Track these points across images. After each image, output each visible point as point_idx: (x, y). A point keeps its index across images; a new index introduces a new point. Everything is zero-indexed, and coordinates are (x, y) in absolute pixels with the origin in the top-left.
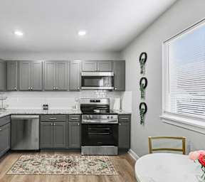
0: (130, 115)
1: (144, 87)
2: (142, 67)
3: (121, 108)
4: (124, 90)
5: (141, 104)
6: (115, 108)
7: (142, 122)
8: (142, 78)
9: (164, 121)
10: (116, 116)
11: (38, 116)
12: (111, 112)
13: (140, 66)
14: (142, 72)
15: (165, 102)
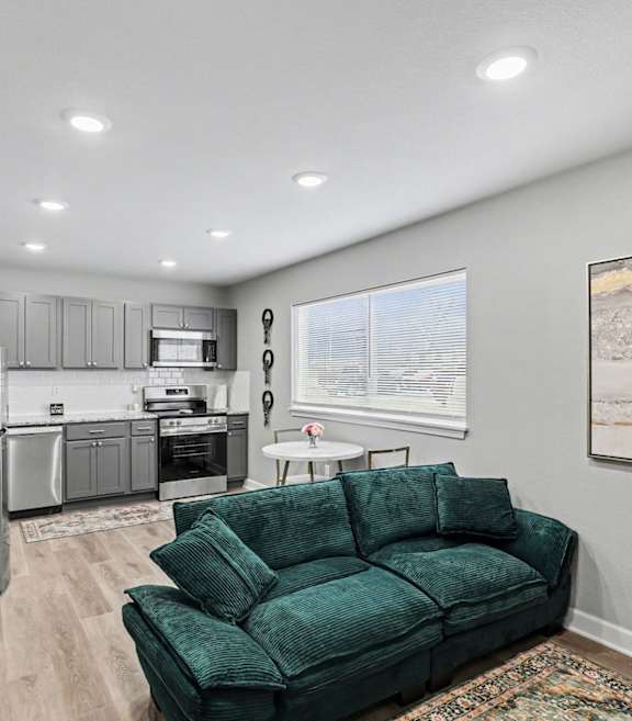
0: (246, 415)
1: (268, 366)
2: (266, 333)
3: (228, 405)
4: (235, 369)
5: (265, 394)
6: (218, 404)
7: (266, 423)
8: (267, 351)
9: (293, 414)
10: (225, 418)
11: (60, 429)
12: (208, 412)
13: (263, 331)
14: (266, 341)
15: (295, 385)
